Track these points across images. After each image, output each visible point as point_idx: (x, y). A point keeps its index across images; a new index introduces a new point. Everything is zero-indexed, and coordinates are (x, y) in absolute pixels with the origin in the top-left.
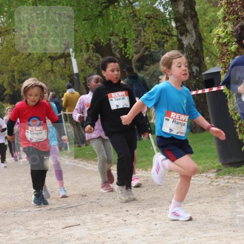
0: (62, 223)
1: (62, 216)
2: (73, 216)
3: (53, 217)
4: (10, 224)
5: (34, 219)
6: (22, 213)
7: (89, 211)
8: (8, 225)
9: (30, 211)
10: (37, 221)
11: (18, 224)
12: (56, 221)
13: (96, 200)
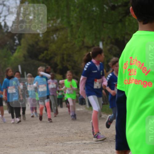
0: (92, 153)
1: (92, 148)
2: (99, 149)
3: (87, 148)
4: (60, 151)
5: (75, 149)
6: (68, 145)
7: (109, 147)
8: (59, 151)
9: (72, 144)
10: (77, 151)
11: (65, 151)
12: (88, 151)
13: (113, 140)
